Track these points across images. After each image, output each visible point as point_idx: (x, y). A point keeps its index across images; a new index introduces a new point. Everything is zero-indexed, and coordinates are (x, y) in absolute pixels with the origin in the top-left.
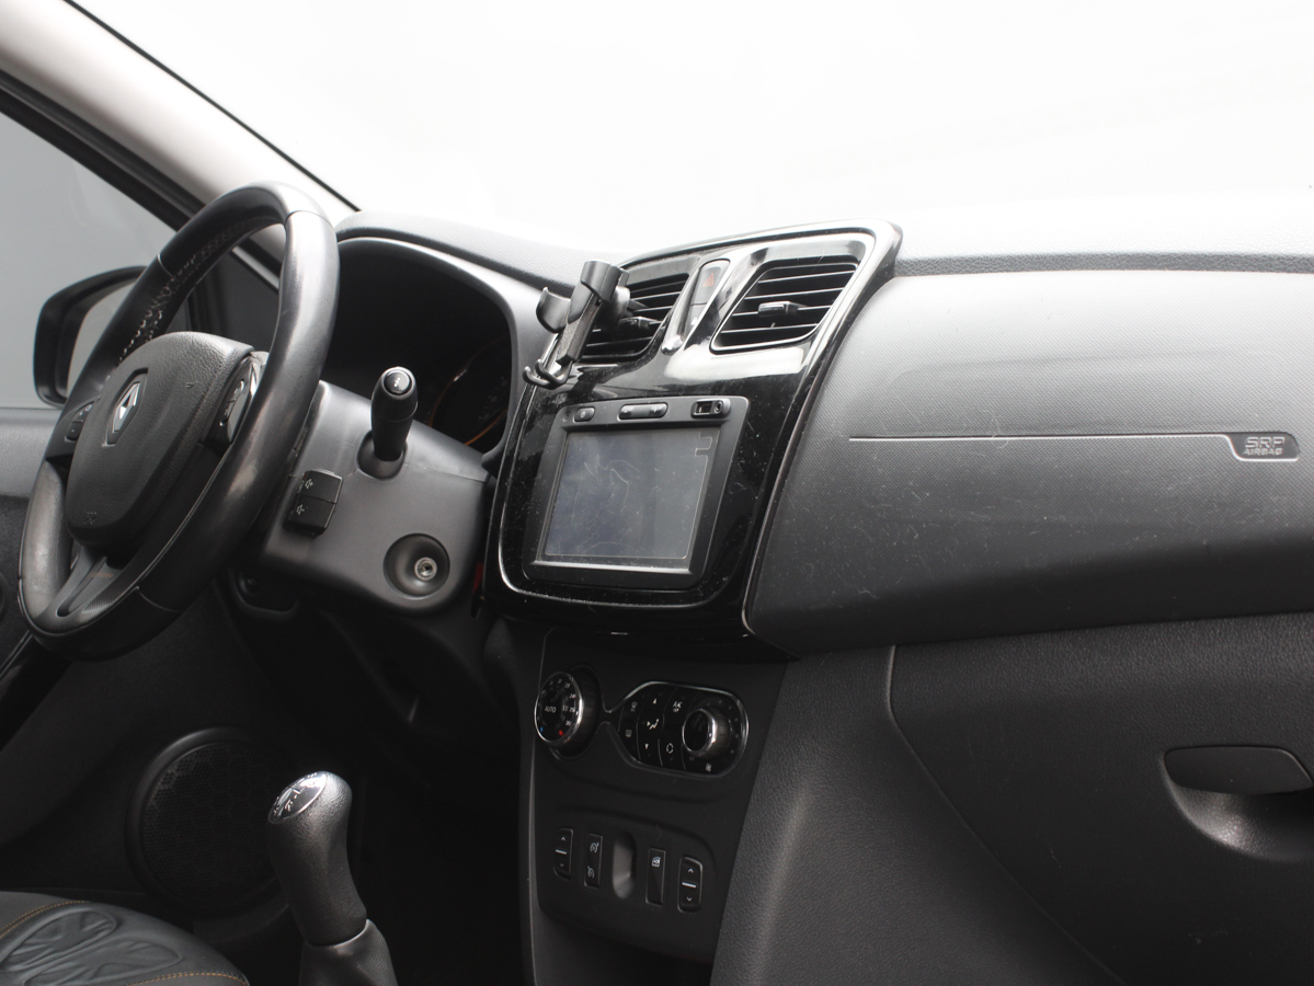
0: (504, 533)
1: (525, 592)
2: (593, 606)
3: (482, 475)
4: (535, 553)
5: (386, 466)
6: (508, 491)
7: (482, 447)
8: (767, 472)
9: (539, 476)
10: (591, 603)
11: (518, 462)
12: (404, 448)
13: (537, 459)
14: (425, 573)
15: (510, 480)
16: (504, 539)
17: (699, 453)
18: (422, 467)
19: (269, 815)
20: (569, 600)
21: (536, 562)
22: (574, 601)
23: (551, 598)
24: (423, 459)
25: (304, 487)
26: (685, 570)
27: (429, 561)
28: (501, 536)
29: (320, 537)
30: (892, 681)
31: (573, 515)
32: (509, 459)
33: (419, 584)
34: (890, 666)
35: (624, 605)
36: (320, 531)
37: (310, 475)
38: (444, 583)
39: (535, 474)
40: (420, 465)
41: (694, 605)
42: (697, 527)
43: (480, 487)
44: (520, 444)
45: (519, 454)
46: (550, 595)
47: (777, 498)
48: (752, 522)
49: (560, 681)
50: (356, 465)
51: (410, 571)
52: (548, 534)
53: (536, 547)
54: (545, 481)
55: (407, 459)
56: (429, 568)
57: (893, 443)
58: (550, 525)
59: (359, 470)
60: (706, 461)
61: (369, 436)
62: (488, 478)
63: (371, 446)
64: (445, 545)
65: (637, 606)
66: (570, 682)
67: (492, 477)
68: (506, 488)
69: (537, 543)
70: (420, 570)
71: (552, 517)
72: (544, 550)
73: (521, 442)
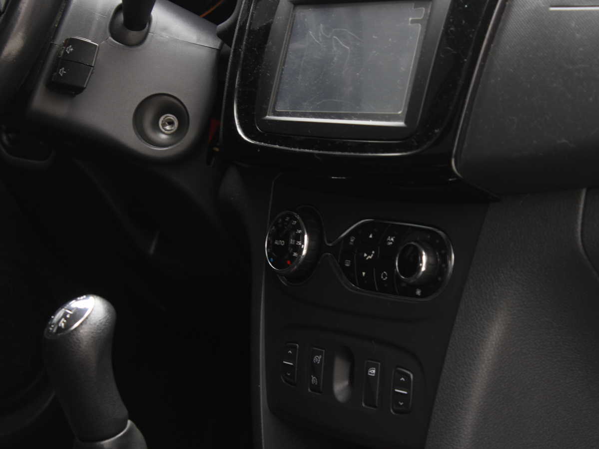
0: (239, 92)
1: (258, 143)
2: (319, 155)
3: (215, 43)
4: (266, 110)
5: (133, 35)
6: (242, 56)
7: (215, 18)
8: (474, 38)
9: (270, 43)
10: (317, 152)
11: (250, 31)
12: (149, 20)
13: (267, 29)
14: (168, 128)
15: (243, 47)
16: (239, 98)
17: (413, 22)
18: (165, 36)
19: (46, 330)
20: (297, 150)
21: (268, 117)
22: (302, 150)
23: (281, 147)
24: (165, 29)
25: (65, 52)
26: (401, 124)
27: (171, 117)
28: (236, 95)
29: (78, 96)
30: (583, 219)
31: (300, 77)
32: (242, 28)
33: (163, 137)
34: (582, 206)
35: (346, 153)
36: (79, 90)
37: (70, 42)
38: (184, 135)
39: (266, 41)
40: (164, 34)
41: (408, 153)
42: (411, 86)
43: (214, 54)
44: (252, 16)
45: (251, 24)
46: (280, 145)
47: (484, 60)
48: (461, 82)
49: (287, 219)
50: (108, 34)
51: (155, 127)
52: (277, 93)
53: (267, 104)
54: (274, 47)
55: (152, 29)
56: (171, 123)
57: (590, 12)
58: (279, 85)
59: (110, 38)
60: (419, 28)
61: (119, 9)
62: (222, 46)
63: (121, 18)
64: (185, 103)
65: (358, 154)
66: (296, 219)
67: (226, 45)
68: (240, 54)
69: (269, 101)
70: (164, 125)
71: (281, 78)
72: (274, 107)
73: (253, 13)
